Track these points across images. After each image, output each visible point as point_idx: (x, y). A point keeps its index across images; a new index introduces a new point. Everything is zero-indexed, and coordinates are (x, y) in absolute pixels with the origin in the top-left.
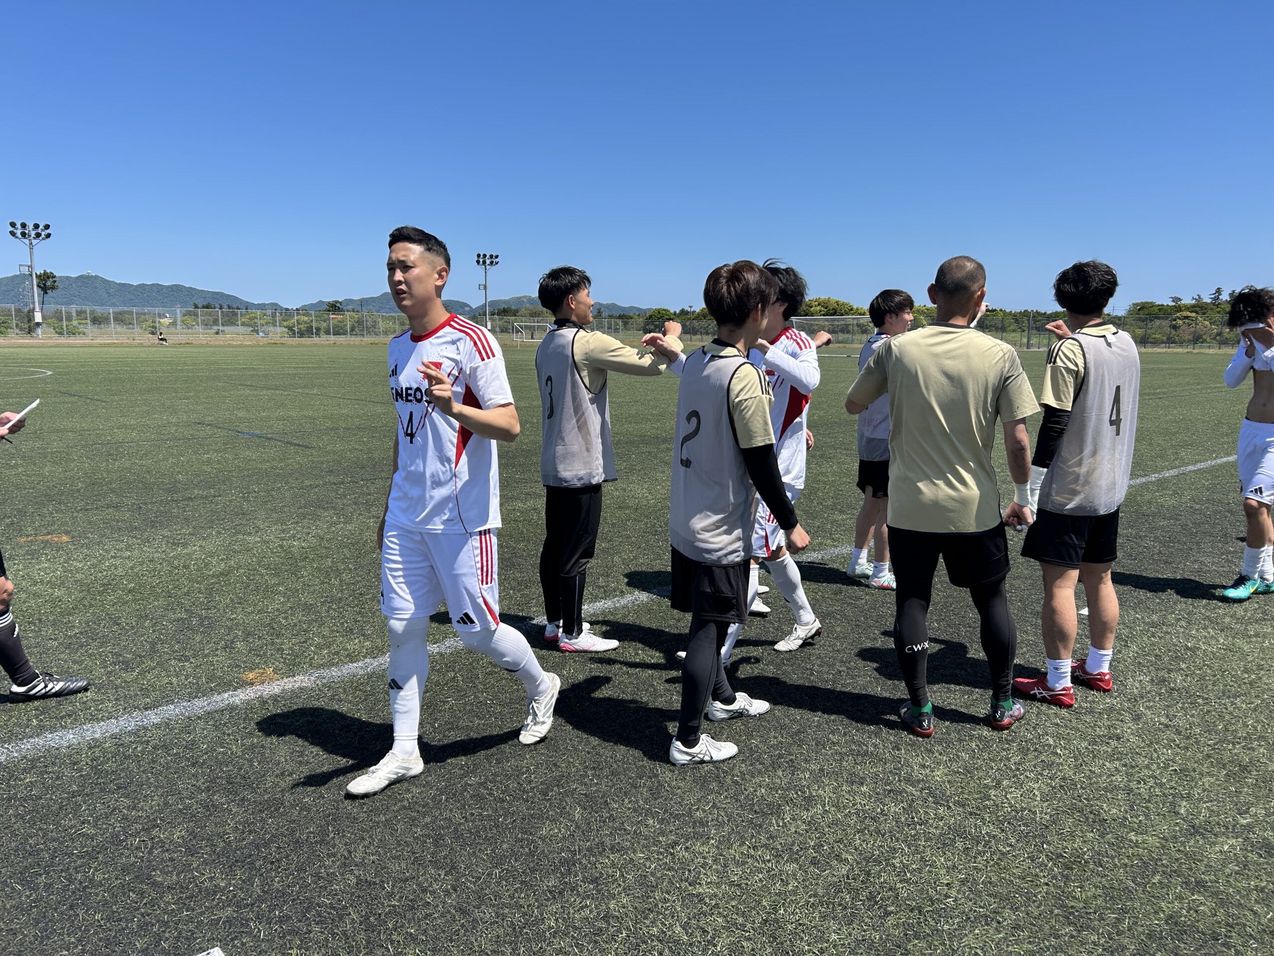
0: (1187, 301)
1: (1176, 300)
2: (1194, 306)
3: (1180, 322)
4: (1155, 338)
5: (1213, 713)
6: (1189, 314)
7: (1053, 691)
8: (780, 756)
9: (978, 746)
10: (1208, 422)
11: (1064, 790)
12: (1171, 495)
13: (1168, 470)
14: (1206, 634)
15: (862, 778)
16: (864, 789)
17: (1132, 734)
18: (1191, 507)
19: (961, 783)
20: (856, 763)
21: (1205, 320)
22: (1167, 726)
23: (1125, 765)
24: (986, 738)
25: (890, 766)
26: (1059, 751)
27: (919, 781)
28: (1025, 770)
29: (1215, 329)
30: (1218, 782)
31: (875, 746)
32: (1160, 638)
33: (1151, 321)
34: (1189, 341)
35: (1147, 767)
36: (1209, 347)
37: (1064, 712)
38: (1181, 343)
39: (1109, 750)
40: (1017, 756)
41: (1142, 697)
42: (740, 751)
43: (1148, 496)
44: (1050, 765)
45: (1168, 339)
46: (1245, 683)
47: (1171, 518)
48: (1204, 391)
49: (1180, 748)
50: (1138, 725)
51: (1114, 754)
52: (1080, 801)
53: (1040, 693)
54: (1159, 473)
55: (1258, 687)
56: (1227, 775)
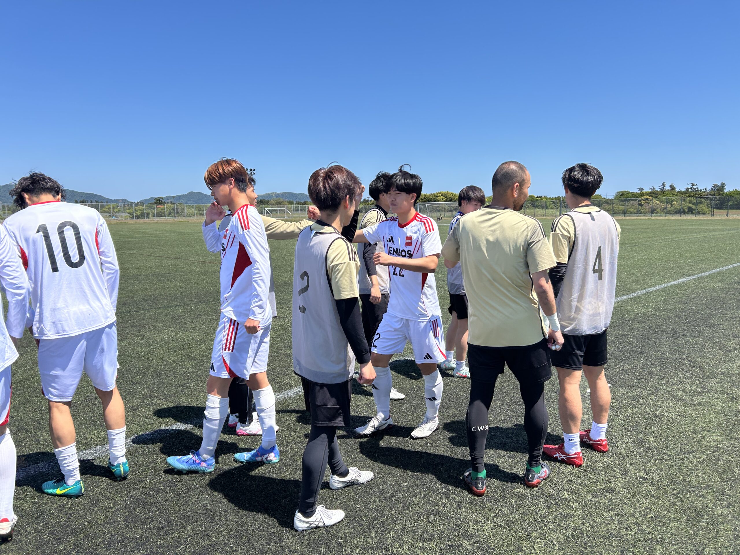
0: (647, 190)
1: (641, 189)
2: (651, 193)
3: (643, 202)
4: (630, 211)
5: (675, 467)
6: (649, 197)
7: (568, 455)
8: (375, 519)
9: (516, 502)
10: (662, 260)
11: (575, 539)
12: (642, 306)
13: (640, 290)
14: (667, 404)
15: (431, 535)
16: (432, 545)
17: (622, 487)
18: (654, 315)
19: (503, 536)
20: (429, 522)
21: (657, 200)
22: (645, 479)
23: (617, 515)
24: (522, 495)
25: (452, 524)
26: (572, 505)
27: (472, 536)
28: (548, 522)
29: (663, 206)
30: (681, 527)
31: (444, 505)
32: (639, 409)
33: (628, 201)
34: (649, 212)
35: (633, 515)
36: (660, 216)
37: (576, 470)
38: (645, 214)
39: (606, 501)
40: (543, 510)
41: (628, 456)
42: (347, 516)
43: (629, 308)
44: (565, 517)
45: (637, 211)
46: (694, 442)
47: (642, 322)
48: (658, 241)
49: (654, 497)
50: (625, 479)
51: (610, 505)
52: (586, 548)
53: (560, 457)
54: (635, 292)
55: (703, 445)
56: (687, 520)
